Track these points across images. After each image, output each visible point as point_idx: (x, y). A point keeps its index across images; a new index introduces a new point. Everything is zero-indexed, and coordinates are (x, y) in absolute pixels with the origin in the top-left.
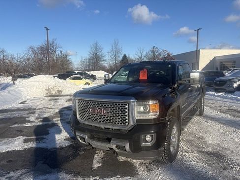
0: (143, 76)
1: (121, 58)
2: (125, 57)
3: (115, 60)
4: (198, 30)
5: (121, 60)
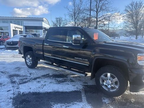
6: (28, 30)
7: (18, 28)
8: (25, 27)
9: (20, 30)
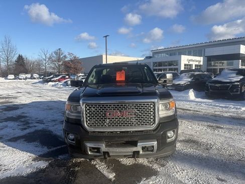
0: (121, 77)
1: (15, 58)
2: (20, 58)
3: (8, 60)
4: (106, 37)
5: (16, 61)
6: (212, 62)
7: (193, 61)
8: (206, 58)
9: (197, 63)
